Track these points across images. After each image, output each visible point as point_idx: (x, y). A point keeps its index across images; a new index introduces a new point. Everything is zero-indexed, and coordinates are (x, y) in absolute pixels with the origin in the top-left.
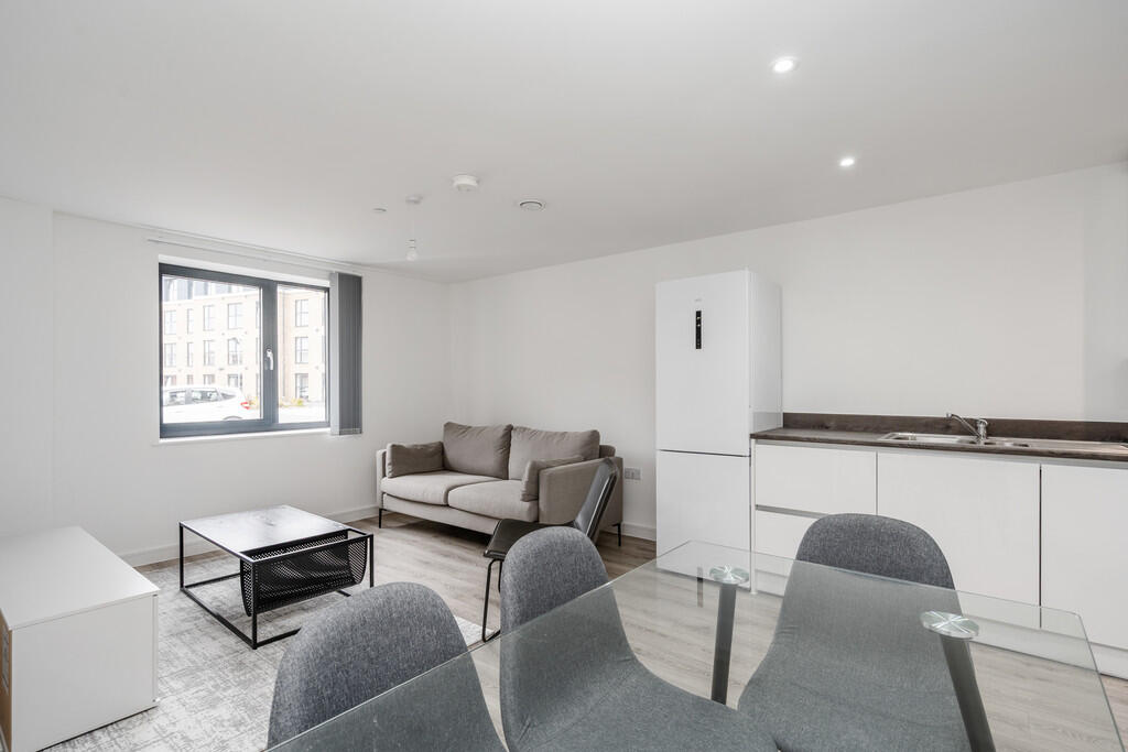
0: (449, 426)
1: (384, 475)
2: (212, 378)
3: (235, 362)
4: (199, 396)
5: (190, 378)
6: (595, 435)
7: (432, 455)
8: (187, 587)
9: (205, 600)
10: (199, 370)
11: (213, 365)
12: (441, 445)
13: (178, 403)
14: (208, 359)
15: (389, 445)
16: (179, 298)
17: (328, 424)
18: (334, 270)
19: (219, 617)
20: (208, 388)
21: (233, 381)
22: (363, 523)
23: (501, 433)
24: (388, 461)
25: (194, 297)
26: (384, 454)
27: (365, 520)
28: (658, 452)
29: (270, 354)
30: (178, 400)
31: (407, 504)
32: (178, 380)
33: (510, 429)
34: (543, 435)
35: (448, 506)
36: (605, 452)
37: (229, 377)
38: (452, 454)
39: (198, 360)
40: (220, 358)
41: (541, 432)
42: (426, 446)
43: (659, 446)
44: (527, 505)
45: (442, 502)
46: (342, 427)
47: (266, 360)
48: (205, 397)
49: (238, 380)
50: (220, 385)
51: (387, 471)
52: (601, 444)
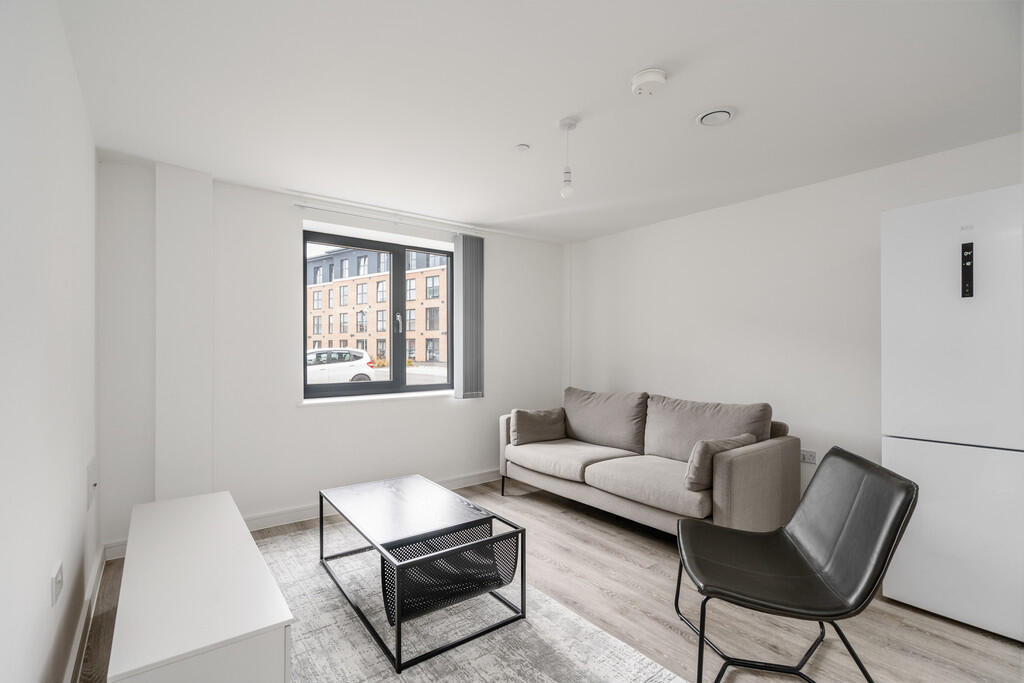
0: (570, 391)
1: (509, 442)
2: (345, 343)
3: (362, 330)
4: (336, 356)
5: (330, 343)
6: (766, 410)
7: (554, 422)
8: (327, 559)
9: (343, 580)
10: (337, 337)
11: (346, 332)
12: (563, 410)
13: (322, 363)
14: (343, 329)
15: (514, 411)
16: (323, 282)
17: (450, 386)
18: (458, 232)
19: (357, 609)
20: (343, 349)
21: (360, 345)
22: (484, 489)
23: (636, 401)
24: (512, 428)
25: (334, 280)
26: (508, 420)
27: (486, 485)
28: (884, 438)
29: (399, 317)
30: (322, 359)
31: (534, 475)
32: (323, 344)
33: (645, 398)
34: (689, 407)
35: (584, 483)
36: (778, 430)
37: (358, 341)
38: (576, 422)
39: (336, 329)
40: (352, 328)
41: (686, 402)
42: (549, 413)
43: (885, 431)
44: (697, 496)
45: (579, 479)
46: (465, 390)
47: (395, 324)
48: (341, 358)
49: (363, 343)
50: (352, 348)
51: (512, 439)
52: (773, 419)
